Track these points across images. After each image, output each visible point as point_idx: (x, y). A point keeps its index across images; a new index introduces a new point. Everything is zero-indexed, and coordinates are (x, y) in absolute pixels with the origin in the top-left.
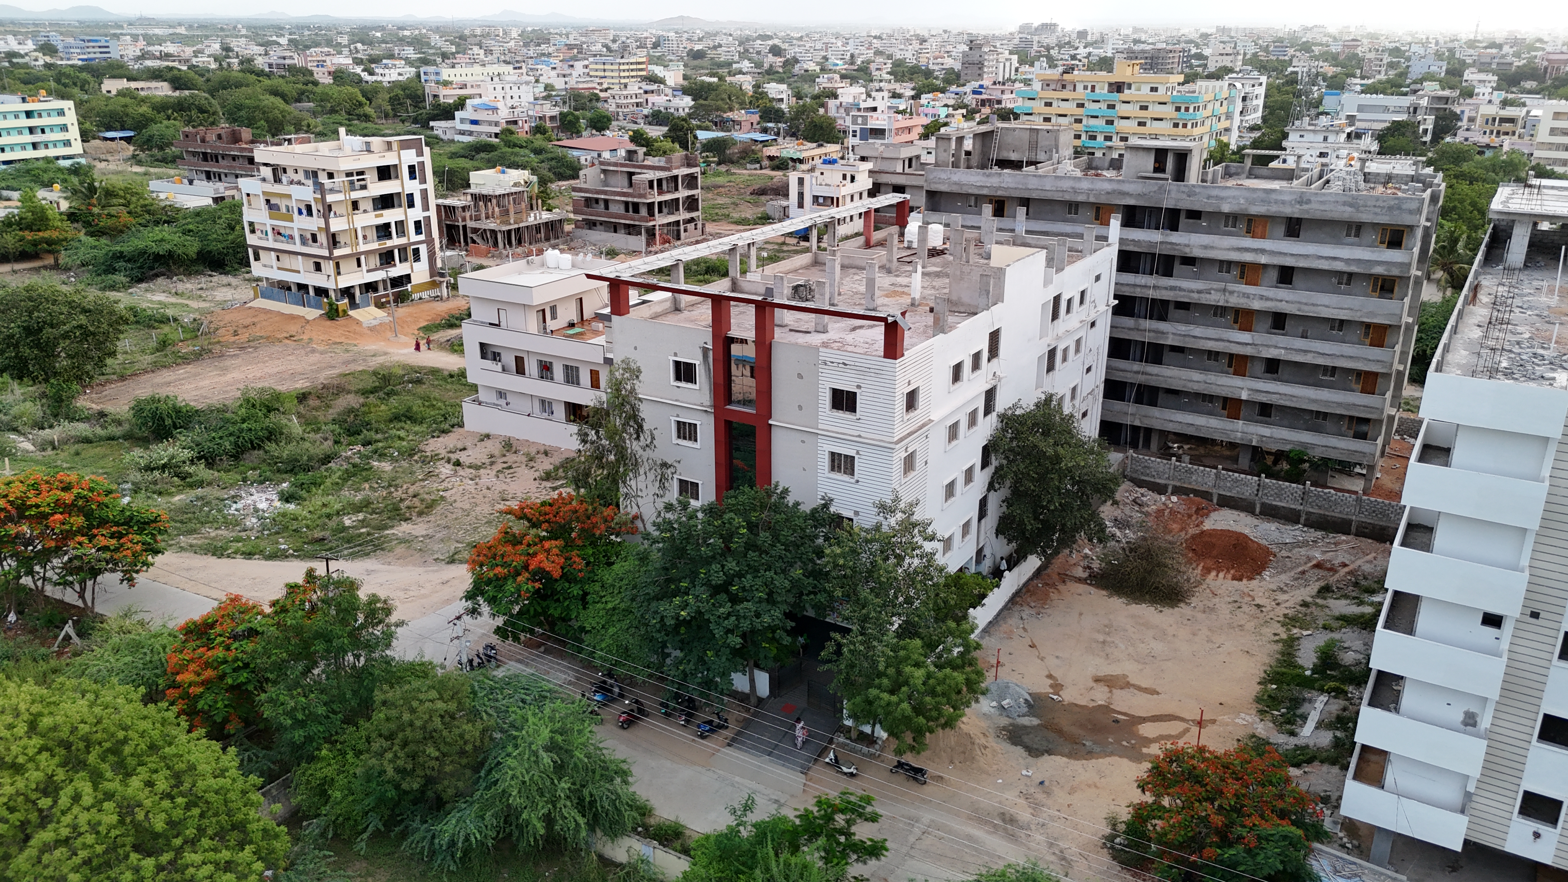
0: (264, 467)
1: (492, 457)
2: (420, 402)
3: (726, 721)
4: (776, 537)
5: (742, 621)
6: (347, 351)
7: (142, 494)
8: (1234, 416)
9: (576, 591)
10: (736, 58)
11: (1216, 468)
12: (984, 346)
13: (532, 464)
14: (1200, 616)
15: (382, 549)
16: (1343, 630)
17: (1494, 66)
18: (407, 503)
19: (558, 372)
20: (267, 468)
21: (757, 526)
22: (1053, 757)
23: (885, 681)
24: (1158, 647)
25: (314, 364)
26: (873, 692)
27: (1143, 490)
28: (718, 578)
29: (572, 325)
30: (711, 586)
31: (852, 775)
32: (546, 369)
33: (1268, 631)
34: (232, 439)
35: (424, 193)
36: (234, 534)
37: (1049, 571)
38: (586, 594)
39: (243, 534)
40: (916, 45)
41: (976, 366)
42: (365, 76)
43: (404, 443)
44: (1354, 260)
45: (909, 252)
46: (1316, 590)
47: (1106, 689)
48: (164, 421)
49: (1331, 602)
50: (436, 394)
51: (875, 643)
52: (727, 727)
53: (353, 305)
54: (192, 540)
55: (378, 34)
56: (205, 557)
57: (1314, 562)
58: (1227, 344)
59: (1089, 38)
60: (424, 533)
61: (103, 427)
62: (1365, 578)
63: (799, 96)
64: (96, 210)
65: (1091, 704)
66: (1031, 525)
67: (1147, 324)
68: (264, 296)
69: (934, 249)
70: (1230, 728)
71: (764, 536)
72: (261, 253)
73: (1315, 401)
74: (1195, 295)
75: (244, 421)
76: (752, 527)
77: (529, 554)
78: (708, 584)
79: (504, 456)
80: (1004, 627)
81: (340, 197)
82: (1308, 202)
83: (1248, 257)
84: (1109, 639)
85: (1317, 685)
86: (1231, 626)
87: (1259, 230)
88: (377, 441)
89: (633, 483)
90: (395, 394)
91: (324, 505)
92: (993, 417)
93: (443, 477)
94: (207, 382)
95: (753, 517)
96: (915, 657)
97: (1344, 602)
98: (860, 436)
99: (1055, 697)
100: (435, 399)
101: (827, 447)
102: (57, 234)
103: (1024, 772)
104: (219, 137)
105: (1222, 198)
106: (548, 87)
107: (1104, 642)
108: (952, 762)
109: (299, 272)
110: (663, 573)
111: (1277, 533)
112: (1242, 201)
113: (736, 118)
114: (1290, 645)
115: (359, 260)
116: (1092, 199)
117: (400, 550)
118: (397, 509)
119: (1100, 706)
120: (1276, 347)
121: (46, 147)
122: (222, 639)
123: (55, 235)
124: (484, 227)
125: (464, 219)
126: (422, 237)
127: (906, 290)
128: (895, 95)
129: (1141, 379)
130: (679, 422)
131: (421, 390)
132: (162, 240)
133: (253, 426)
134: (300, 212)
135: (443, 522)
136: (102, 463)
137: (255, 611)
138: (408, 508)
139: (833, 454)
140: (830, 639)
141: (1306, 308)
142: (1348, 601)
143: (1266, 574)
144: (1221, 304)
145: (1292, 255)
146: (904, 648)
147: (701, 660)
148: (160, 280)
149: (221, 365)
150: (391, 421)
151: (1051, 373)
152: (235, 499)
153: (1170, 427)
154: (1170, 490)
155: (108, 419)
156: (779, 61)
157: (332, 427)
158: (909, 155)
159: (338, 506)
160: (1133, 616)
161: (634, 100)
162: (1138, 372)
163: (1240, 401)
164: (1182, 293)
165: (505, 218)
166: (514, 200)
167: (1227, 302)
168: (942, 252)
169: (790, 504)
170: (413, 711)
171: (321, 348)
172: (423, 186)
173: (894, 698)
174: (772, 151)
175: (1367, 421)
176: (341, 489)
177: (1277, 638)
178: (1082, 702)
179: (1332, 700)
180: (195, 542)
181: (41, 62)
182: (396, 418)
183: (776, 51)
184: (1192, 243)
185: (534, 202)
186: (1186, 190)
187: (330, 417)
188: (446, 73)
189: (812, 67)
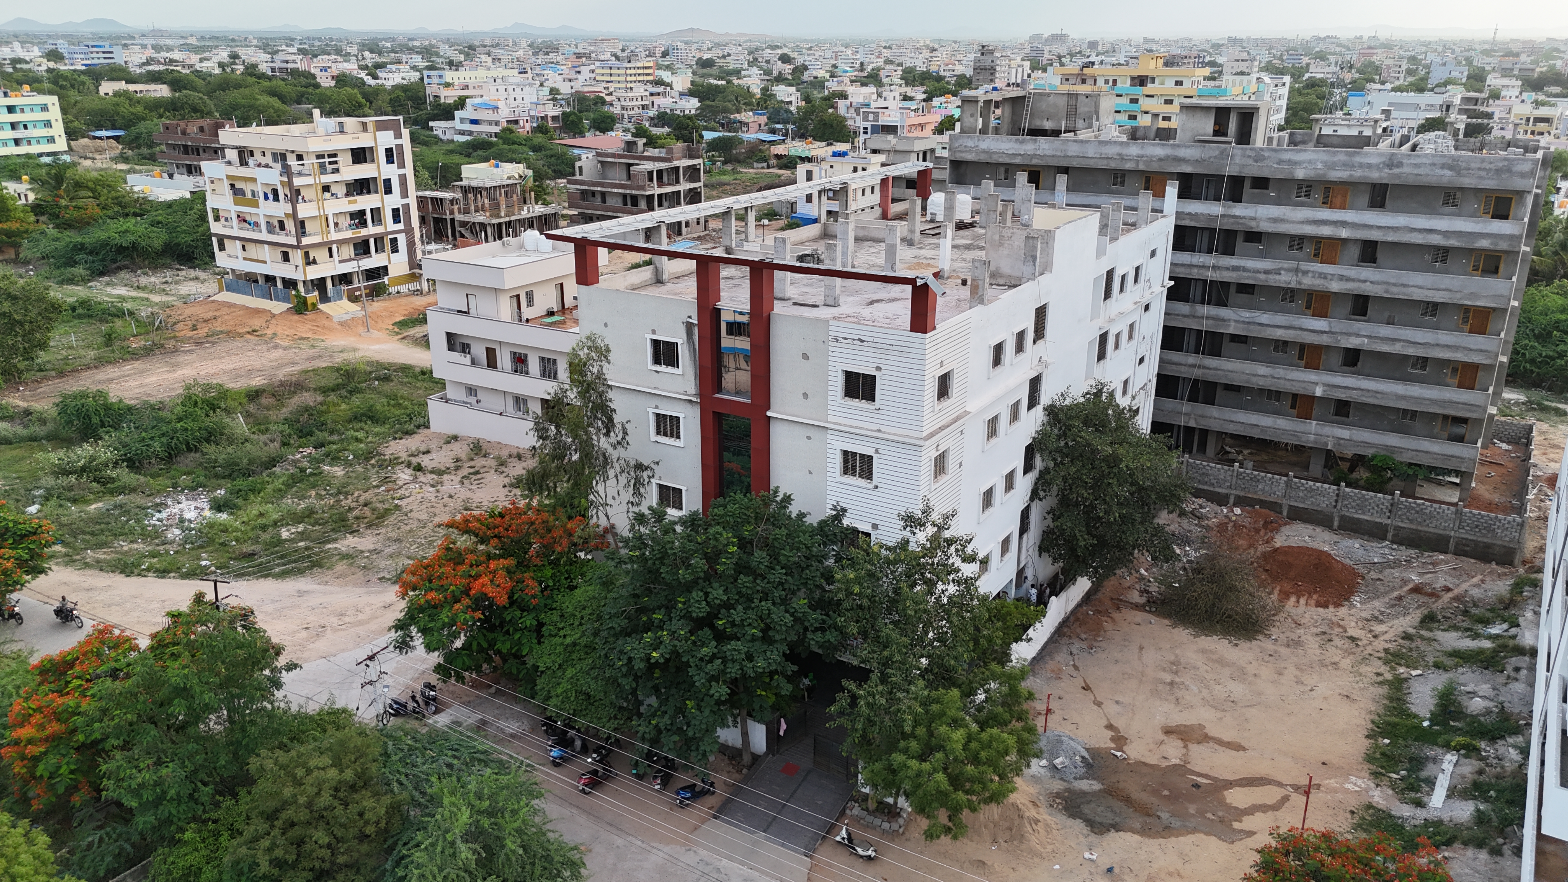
0: (200, 471)
1: (457, 461)
2: (384, 400)
3: (712, 784)
4: (774, 557)
5: (730, 665)
6: (313, 347)
7: (53, 502)
8: (1306, 415)
9: (529, 621)
10: (746, 66)
11: (1287, 475)
12: (1029, 324)
13: (503, 469)
14: (1283, 650)
15: (321, 566)
16: (1460, 670)
17: (1516, 72)
18: (356, 513)
19: (534, 365)
20: (203, 473)
21: (751, 542)
22: (1121, 833)
23: (914, 745)
24: (1237, 689)
25: (276, 360)
26: (898, 758)
27: (1201, 501)
28: (700, 610)
29: (551, 313)
30: (691, 619)
31: (869, 858)
32: (520, 362)
33: (1368, 670)
34: (164, 440)
35: (403, 179)
36: (150, 548)
37: (1100, 595)
38: (541, 625)
39: (162, 548)
40: (926, 54)
41: (1020, 348)
42: (369, 80)
43: (362, 445)
44: (1454, 232)
45: (933, 225)
46: (1419, 620)
47: (1180, 743)
48: (90, 419)
49: (1439, 635)
50: (404, 391)
51: (900, 695)
52: (714, 793)
53: (324, 298)
54: (101, 555)
55: (388, 45)
56: (112, 575)
57: (1411, 586)
58: (1299, 332)
59: (1100, 48)
60: (372, 547)
61: (26, 426)
62: (1475, 605)
63: (807, 99)
64: (63, 202)
65: (1164, 764)
66: (1084, 541)
67: (1205, 310)
68: (229, 289)
69: (962, 222)
70: (1340, 796)
71: (759, 556)
72: (227, 242)
73: (1403, 398)
74: (1262, 277)
75: (180, 420)
76: (744, 544)
77: (470, 576)
78: (687, 616)
79: (472, 459)
80: (1051, 665)
81: (309, 180)
82: (1400, 165)
83: (1326, 231)
84: (1177, 680)
85: (1440, 740)
86: (1322, 664)
87: (1338, 200)
88: (330, 443)
89: (600, 488)
90: (359, 392)
91: (261, 515)
92: (1039, 411)
93: (400, 483)
94: (154, 379)
95: (746, 531)
96: (952, 713)
97: (1454, 634)
98: (879, 431)
99: (1119, 754)
100: (402, 397)
101: (838, 445)
102: (18, 225)
103: (1087, 855)
104: (201, 129)
105: (1296, 163)
106: (554, 91)
107: (1172, 683)
108: (995, 841)
109: (265, 262)
110: (632, 601)
111: (1361, 552)
112: (1320, 166)
113: (744, 119)
114: (1398, 685)
115: (330, 250)
116: (1142, 167)
117: (341, 567)
118: (344, 519)
119: (1175, 765)
120: (1358, 335)
121: (29, 143)
122: (79, 682)
123: (14, 226)
124: (472, 220)
125: (452, 212)
126: (401, 226)
127: (932, 262)
128: (906, 98)
129: (1197, 373)
130: (658, 416)
131: (387, 387)
132: (126, 231)
133: (189, 424)
134: (266, 197)
135: (393, 535)
136: (17, 467)
137: (126, 646)
138: (357, 518)
139: (845, 453)
140: (843, 689)
141: (1394, 289)
142: (1460, 633)
143: (1356, 600)
144: (1293, 285)
145: (1379, 227)
146: (937, 701)
147: (681, 710)
148: (124, 275)
149: (173, 361)
150: (350, 421)
151: (1102, 362)
152: (159, 507)
153: (1231, 429)
154: (1231, 501)
155: (33, 418)
156: (788, 68)
157: (281, 427)
158: (924, 148)
159: (276, 516)
160: (1203, 651)
161: (640, 103)
162: (1194, 366)
163: (1312, 398)
164: (1245, 274)
165: (496, 212)
166: (506, 193)
167: (1300, 283)
168: (972, 225)
169: (793, 516)
170: (298, 783)
171: (285, 343)
172: (402, 171)
173: (926, 766)
174: (780, 150)
175: (1464, 421)
176: (283, 497)
177: (1380, 679)
178: (1152, 760)
179: (1463, 760)
180: (103, 557)
181: (44, 68)
182: (356, 418)
183: (785, 59)
184: (1258, 215)
185: (527, 195)
186: (1253, 154)
187: (282, 417)
188: (450, 76)
189: (821, 74)
